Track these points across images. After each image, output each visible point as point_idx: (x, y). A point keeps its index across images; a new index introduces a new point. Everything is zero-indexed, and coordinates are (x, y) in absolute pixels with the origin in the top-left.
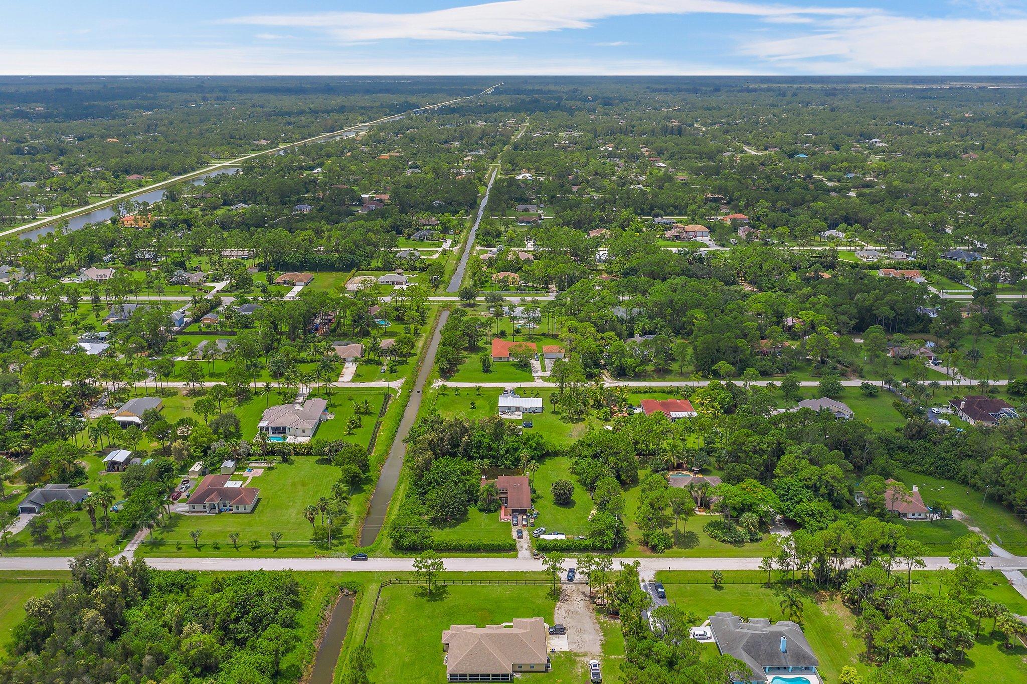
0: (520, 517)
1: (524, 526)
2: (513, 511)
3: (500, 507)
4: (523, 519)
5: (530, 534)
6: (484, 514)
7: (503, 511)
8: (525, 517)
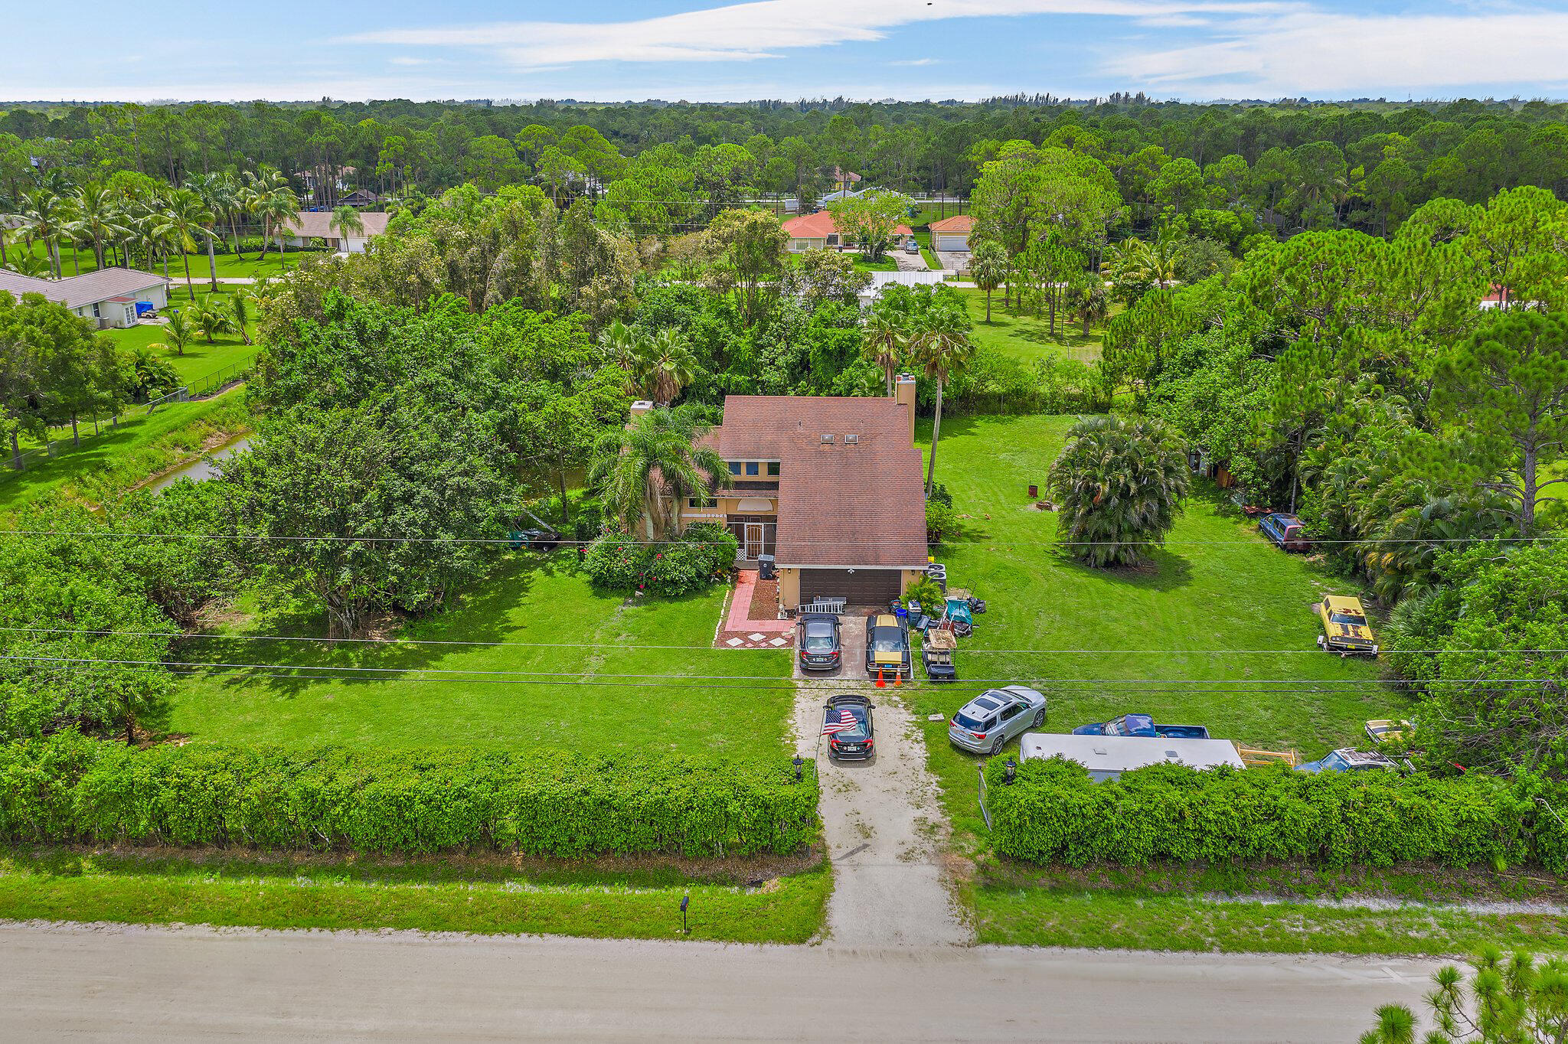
0: (854, 625)
1: (883, 675)
2: (815, 584)
3: (725, 571)
4: (873, 635)
5: (931, 735)
6: (617, 609)
7: (744, 594)
8: (887, 621)
